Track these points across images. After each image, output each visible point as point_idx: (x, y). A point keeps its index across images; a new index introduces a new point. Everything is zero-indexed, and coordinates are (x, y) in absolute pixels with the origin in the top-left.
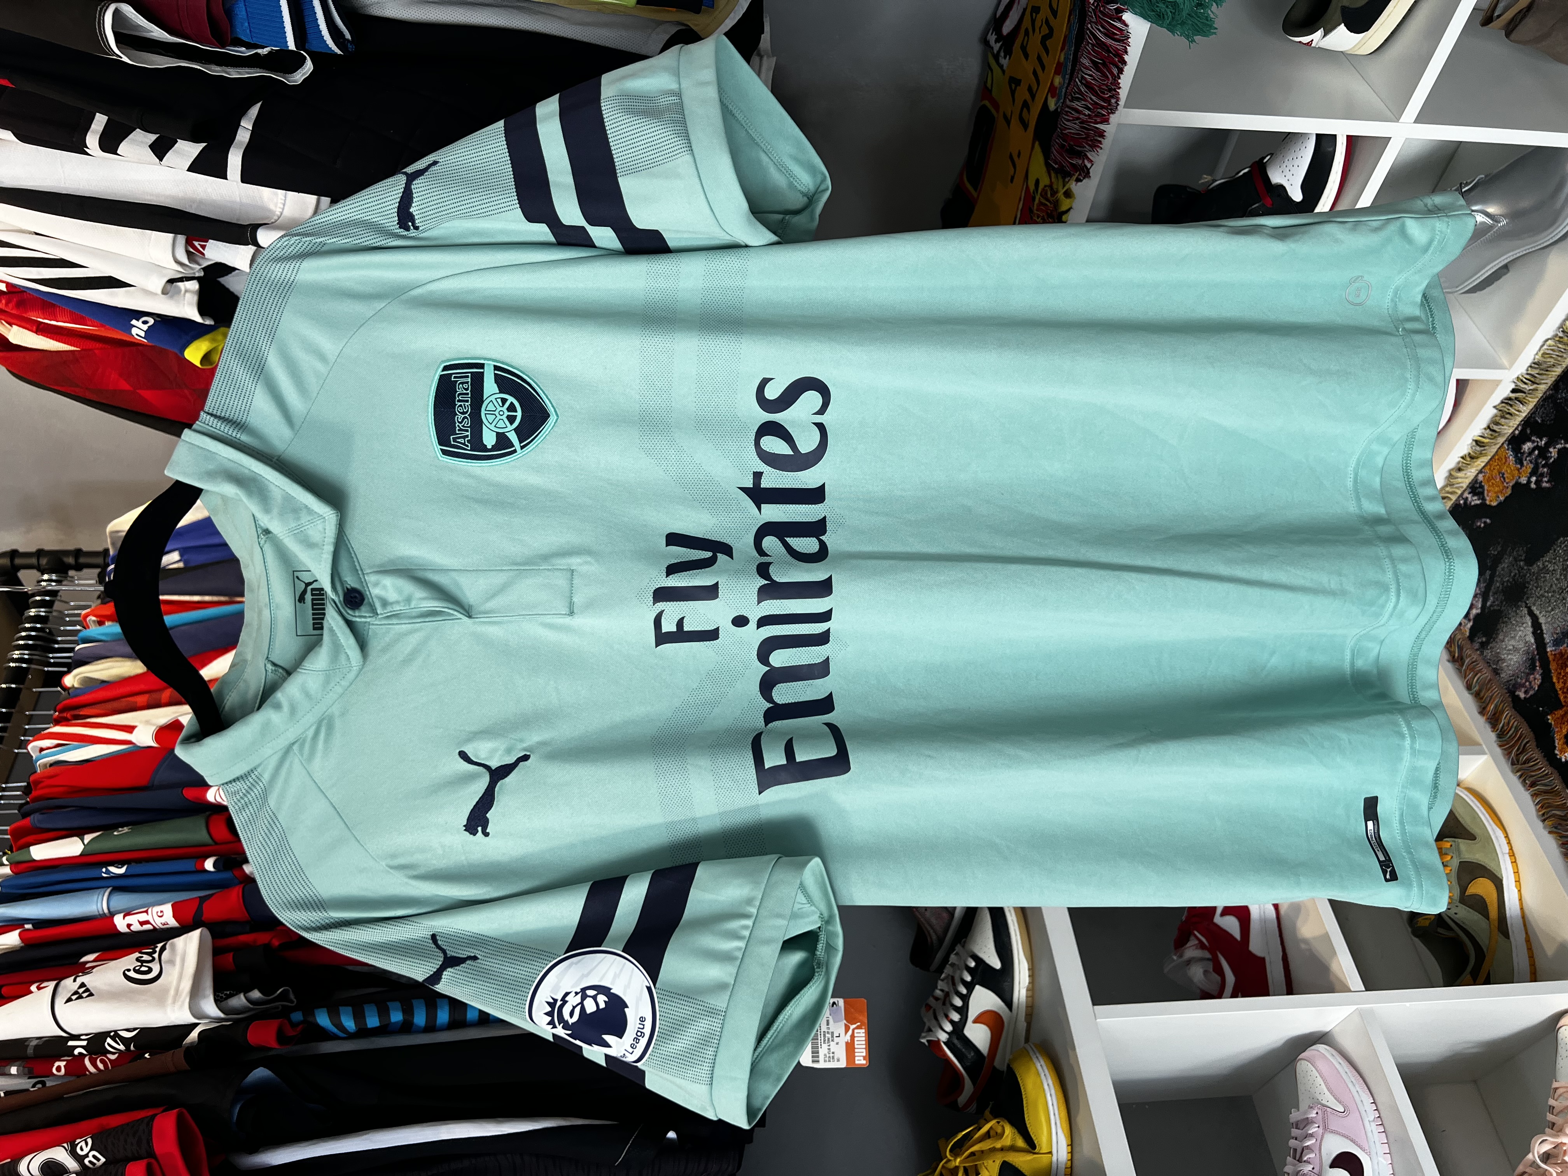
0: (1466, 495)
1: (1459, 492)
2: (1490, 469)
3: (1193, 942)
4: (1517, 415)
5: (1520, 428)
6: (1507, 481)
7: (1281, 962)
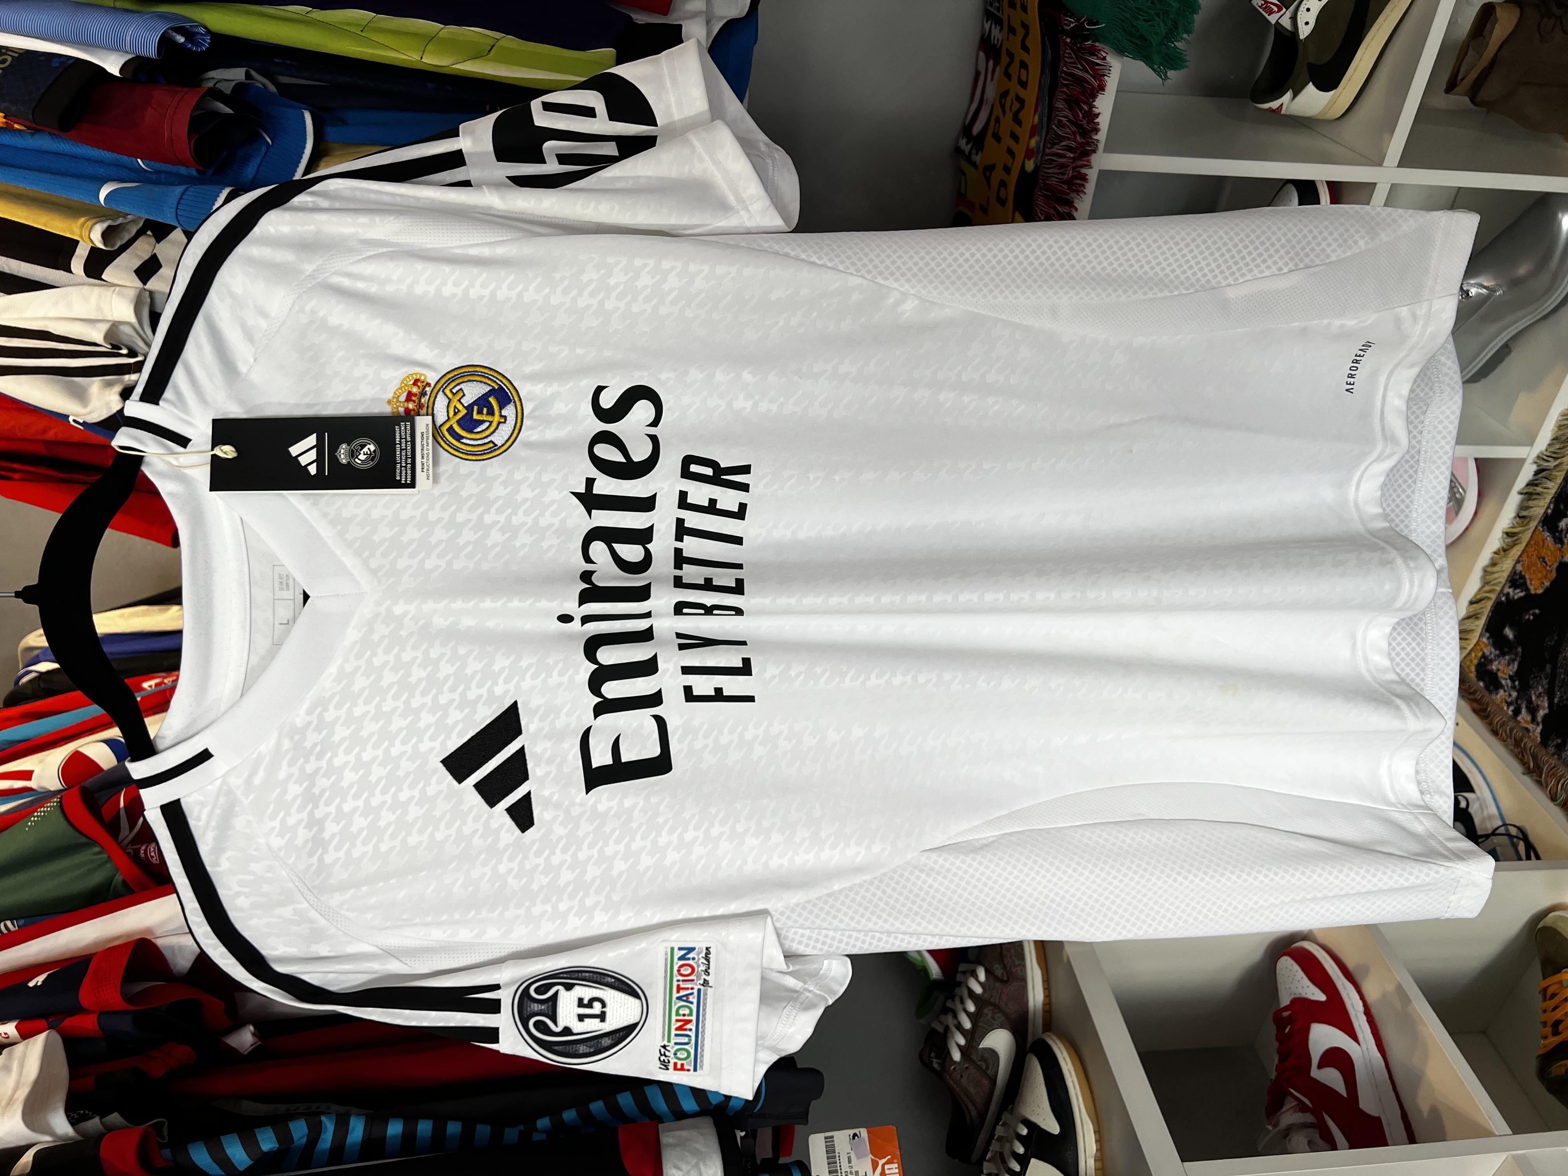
0: (1507, 590)
1: (1498, 588)
2: (1528, 556)
3: (1290, 1103)
4: (1547, 493)
5: (1552, 506)
6: (1549, 564)
7: (1401, 1121)
